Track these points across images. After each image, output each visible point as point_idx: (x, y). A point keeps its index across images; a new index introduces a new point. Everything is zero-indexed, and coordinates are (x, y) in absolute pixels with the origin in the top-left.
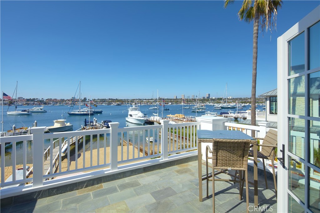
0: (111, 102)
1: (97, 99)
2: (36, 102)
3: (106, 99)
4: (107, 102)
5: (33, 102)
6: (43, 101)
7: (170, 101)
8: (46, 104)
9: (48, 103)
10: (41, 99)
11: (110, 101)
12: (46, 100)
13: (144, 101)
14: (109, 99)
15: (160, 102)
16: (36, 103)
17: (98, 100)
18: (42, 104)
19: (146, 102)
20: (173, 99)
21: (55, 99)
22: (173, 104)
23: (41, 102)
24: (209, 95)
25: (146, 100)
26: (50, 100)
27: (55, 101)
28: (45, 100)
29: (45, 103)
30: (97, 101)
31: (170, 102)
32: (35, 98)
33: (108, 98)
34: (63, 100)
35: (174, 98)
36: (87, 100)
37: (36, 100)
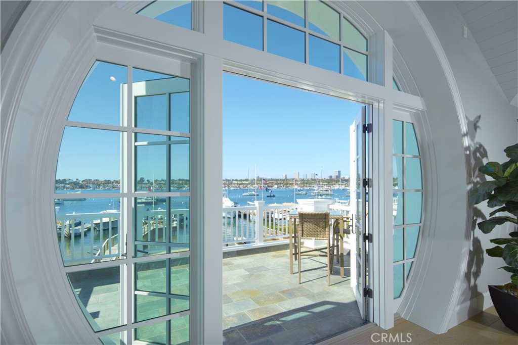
0: (182, 184)
1: (160, 180)
2: (68, 184)
3: (174, 180)
4: (176, 184)
5: (63, 185)
6: (79, 182)
7: (275, 182)
8: (83, 188)
9: (86, 186)
10: (75, 180)
11: (181, 182)
12: (83, 181)
13: (234, 182)
14: (180, 180)
15: (259, 184)
16: (68, 186)
17: (162, 182)
18: (76, 188)
19: (238, 184)
20: (281, 180)
21: (97, 180)
22: (281, 187)
23: (75, 184)
24: (339, 172)
25: (237, 180)
26: (88, 181)
27: (97, 184)
28: (81, 182)
29: (81, 187)
30: (160, 184)
31: (276, 184)
32: (67, 178)
33: (178, 179)
34: (108, 182)
35: (281, 178)
36: (144, 182)
37: (67, 182)
